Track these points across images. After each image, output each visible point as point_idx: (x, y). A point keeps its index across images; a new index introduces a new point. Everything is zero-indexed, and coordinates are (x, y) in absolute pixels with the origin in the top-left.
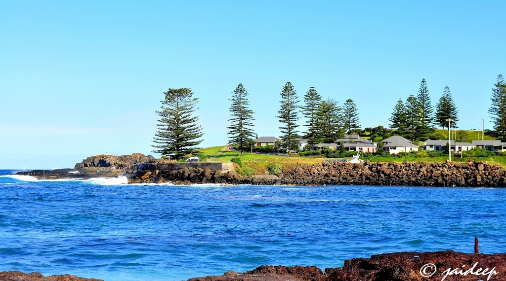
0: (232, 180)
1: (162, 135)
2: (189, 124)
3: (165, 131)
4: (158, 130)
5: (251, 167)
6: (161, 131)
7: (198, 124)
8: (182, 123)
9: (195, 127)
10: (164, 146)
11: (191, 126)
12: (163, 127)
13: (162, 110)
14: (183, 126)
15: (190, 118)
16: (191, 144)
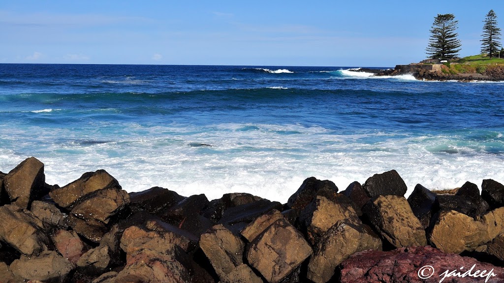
0: (435, 77)
1: (432, 45)
2: (451, 39)
3: (435, 43)
4: (430, 43)
5: (465, 68)
6: (432, 43)
7: (457, 38)
8: (446, 37)
9: (456, 40)
10: (434, 54)
11: (453, 40)
12: (433, 41)
13: (432, 29)
14: (446, 40)
15: (452, 34)
16: (452, 52)
